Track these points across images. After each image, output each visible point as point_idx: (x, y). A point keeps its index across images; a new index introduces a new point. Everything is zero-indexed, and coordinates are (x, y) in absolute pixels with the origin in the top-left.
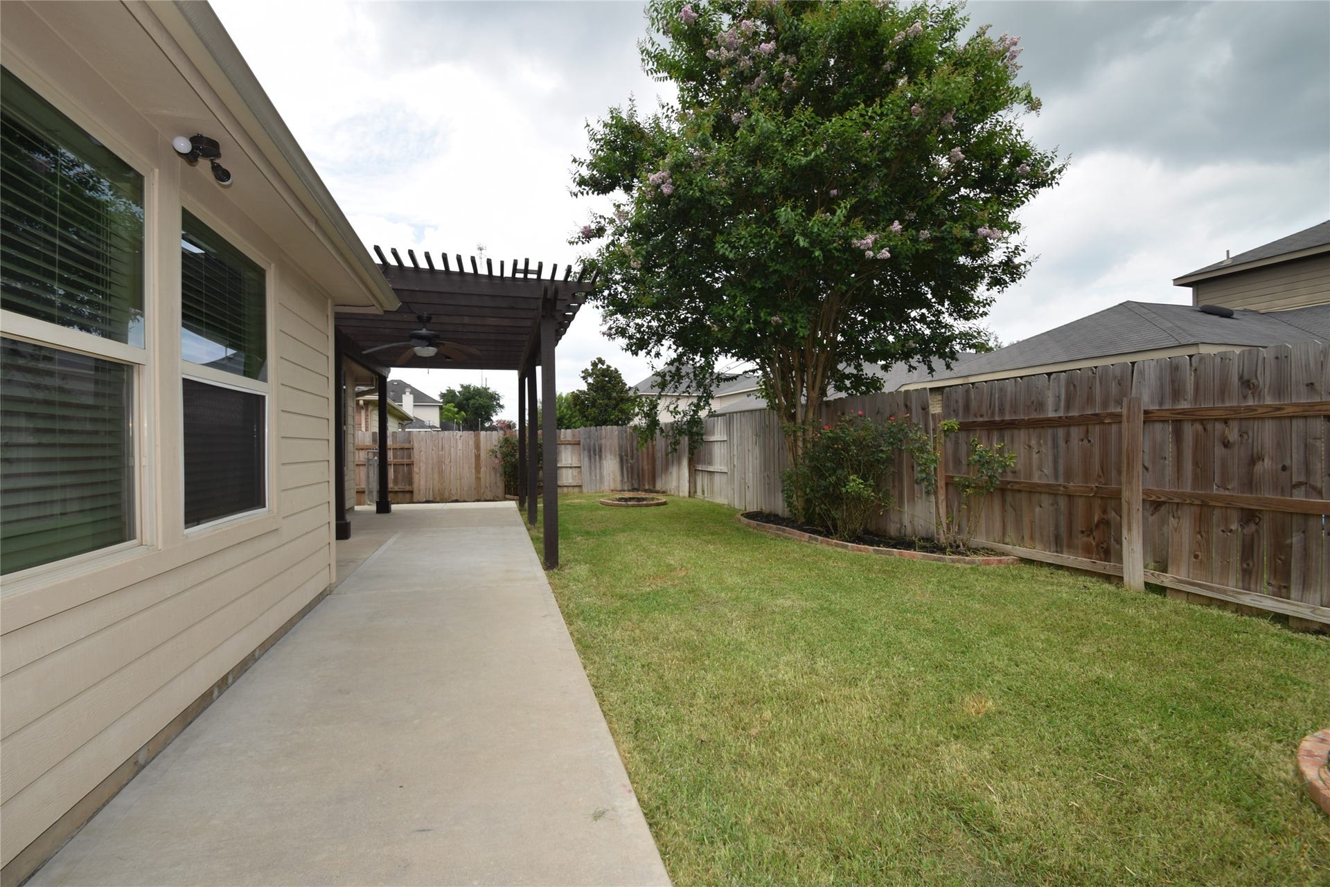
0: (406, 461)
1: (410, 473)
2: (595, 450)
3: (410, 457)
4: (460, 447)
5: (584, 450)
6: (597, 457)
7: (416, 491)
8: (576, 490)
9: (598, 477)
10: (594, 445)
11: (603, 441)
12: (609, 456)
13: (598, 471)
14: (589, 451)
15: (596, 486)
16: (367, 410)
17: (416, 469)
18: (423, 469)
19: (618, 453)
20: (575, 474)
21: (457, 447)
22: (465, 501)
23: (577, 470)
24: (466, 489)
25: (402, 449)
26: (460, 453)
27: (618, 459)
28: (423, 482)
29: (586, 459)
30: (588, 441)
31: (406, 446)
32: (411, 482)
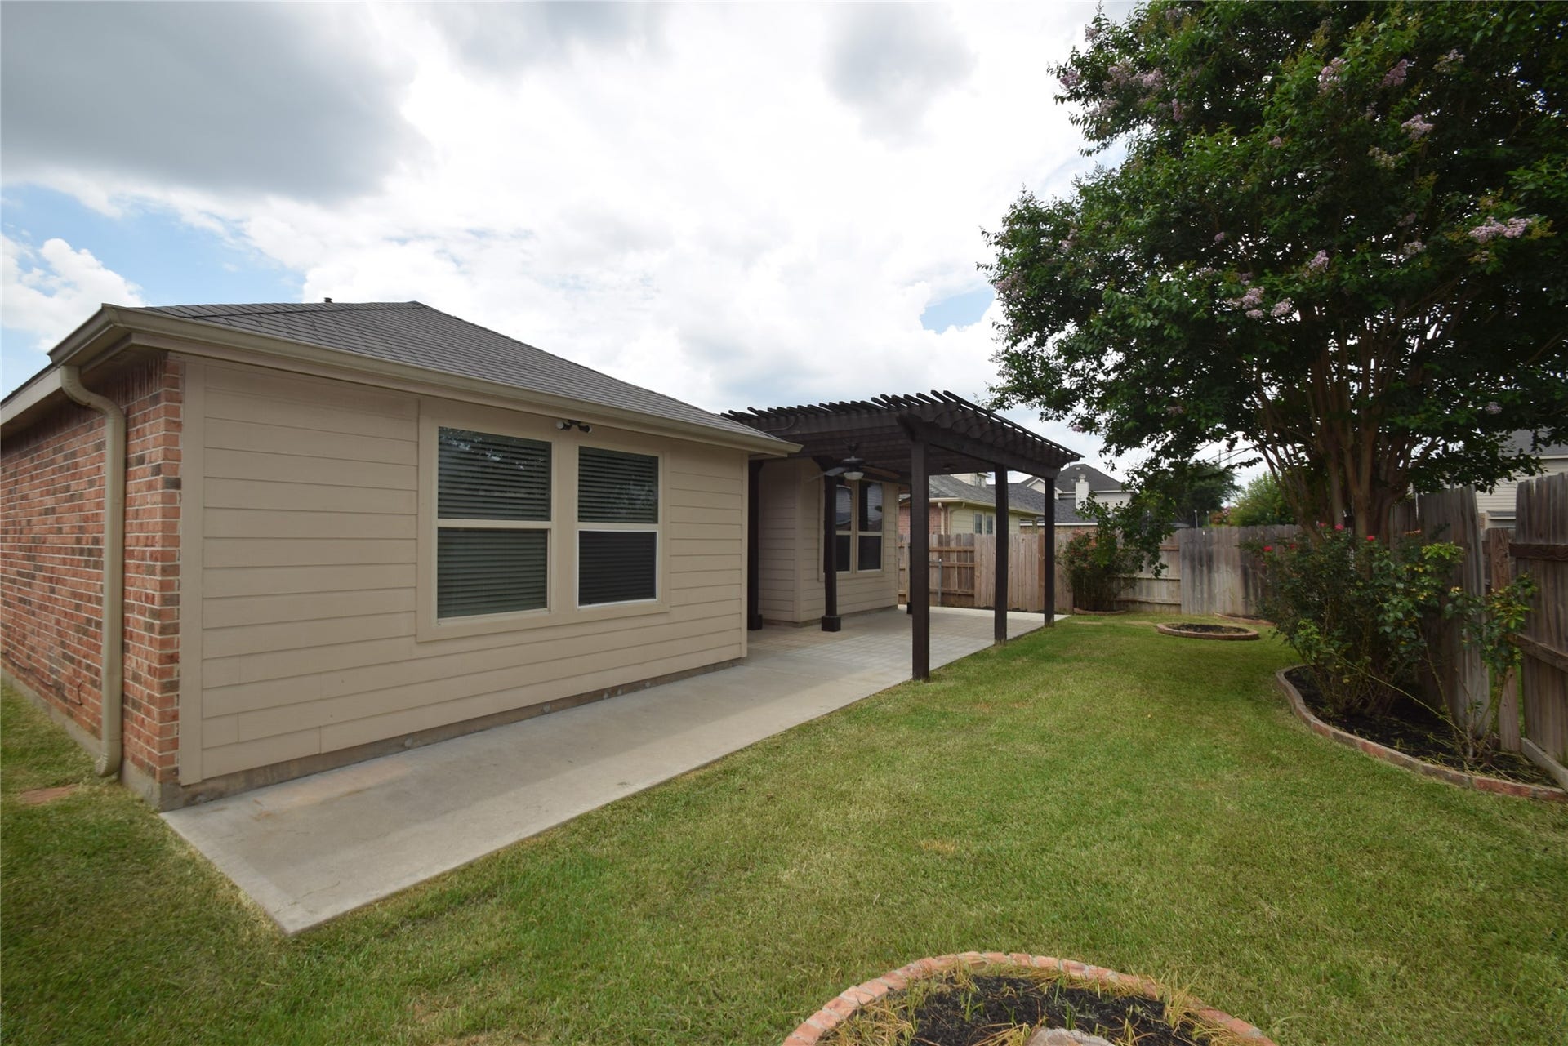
0: (969, 564)
1: (973, 576)
2: (1201, 560)
3: (972, 560)
4: (1022, 551)
5: (1184, 557)
6: (1205, 568)
7: (976, 596)
8: (1174, 609)
9: (1205, 595)
10: (1200, 552)
11: (1215, 548)
12: (1223, 567)
13: (1205, 587)
14: (1192, 560)
15: (1202, 608)
16: (946, 512)
17: (977, 574)
18: (984, 573)
19: (1238, 563)
20: (1172, 588)
21: (1019, 551)
22: (1026, 611)
23: (1176, 584)
24: (1028, 597)
25: (966, 552)
26: (1022, 557)
27: (1239, 571)
28: (983, 586)
29: (1188, 571)
30: (1191, 546)
31: (969, 548)
32: (973, 587)
